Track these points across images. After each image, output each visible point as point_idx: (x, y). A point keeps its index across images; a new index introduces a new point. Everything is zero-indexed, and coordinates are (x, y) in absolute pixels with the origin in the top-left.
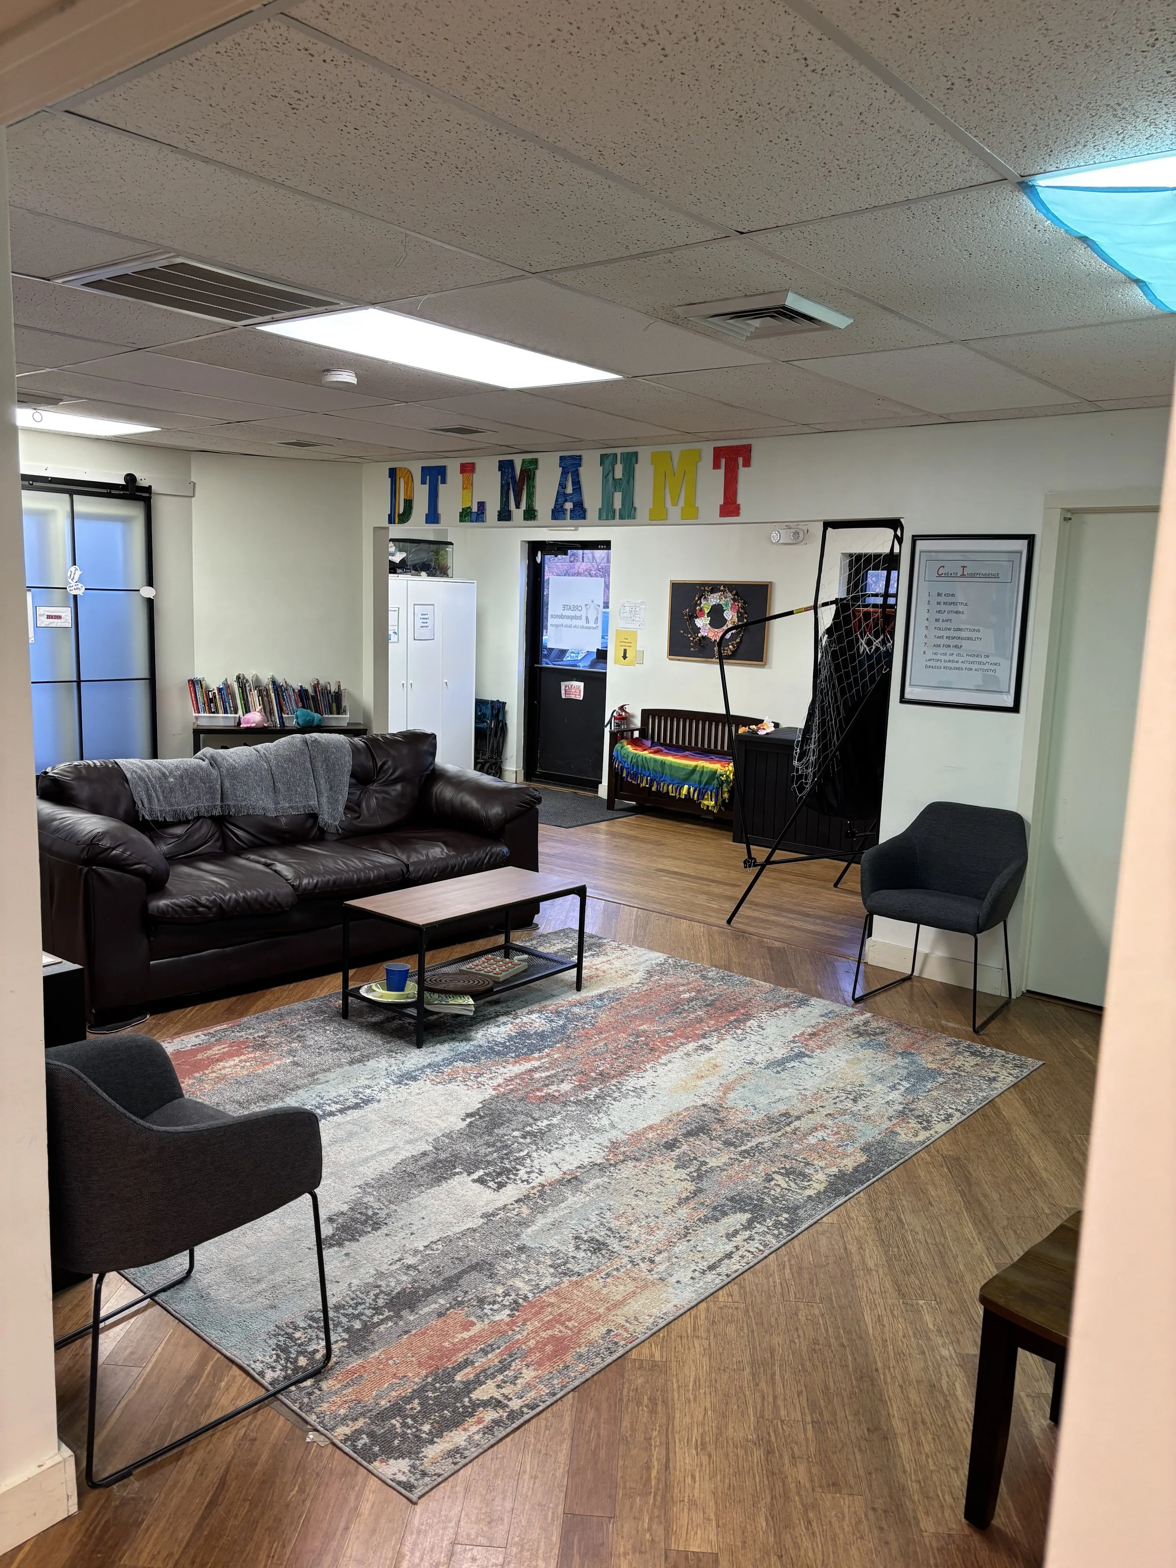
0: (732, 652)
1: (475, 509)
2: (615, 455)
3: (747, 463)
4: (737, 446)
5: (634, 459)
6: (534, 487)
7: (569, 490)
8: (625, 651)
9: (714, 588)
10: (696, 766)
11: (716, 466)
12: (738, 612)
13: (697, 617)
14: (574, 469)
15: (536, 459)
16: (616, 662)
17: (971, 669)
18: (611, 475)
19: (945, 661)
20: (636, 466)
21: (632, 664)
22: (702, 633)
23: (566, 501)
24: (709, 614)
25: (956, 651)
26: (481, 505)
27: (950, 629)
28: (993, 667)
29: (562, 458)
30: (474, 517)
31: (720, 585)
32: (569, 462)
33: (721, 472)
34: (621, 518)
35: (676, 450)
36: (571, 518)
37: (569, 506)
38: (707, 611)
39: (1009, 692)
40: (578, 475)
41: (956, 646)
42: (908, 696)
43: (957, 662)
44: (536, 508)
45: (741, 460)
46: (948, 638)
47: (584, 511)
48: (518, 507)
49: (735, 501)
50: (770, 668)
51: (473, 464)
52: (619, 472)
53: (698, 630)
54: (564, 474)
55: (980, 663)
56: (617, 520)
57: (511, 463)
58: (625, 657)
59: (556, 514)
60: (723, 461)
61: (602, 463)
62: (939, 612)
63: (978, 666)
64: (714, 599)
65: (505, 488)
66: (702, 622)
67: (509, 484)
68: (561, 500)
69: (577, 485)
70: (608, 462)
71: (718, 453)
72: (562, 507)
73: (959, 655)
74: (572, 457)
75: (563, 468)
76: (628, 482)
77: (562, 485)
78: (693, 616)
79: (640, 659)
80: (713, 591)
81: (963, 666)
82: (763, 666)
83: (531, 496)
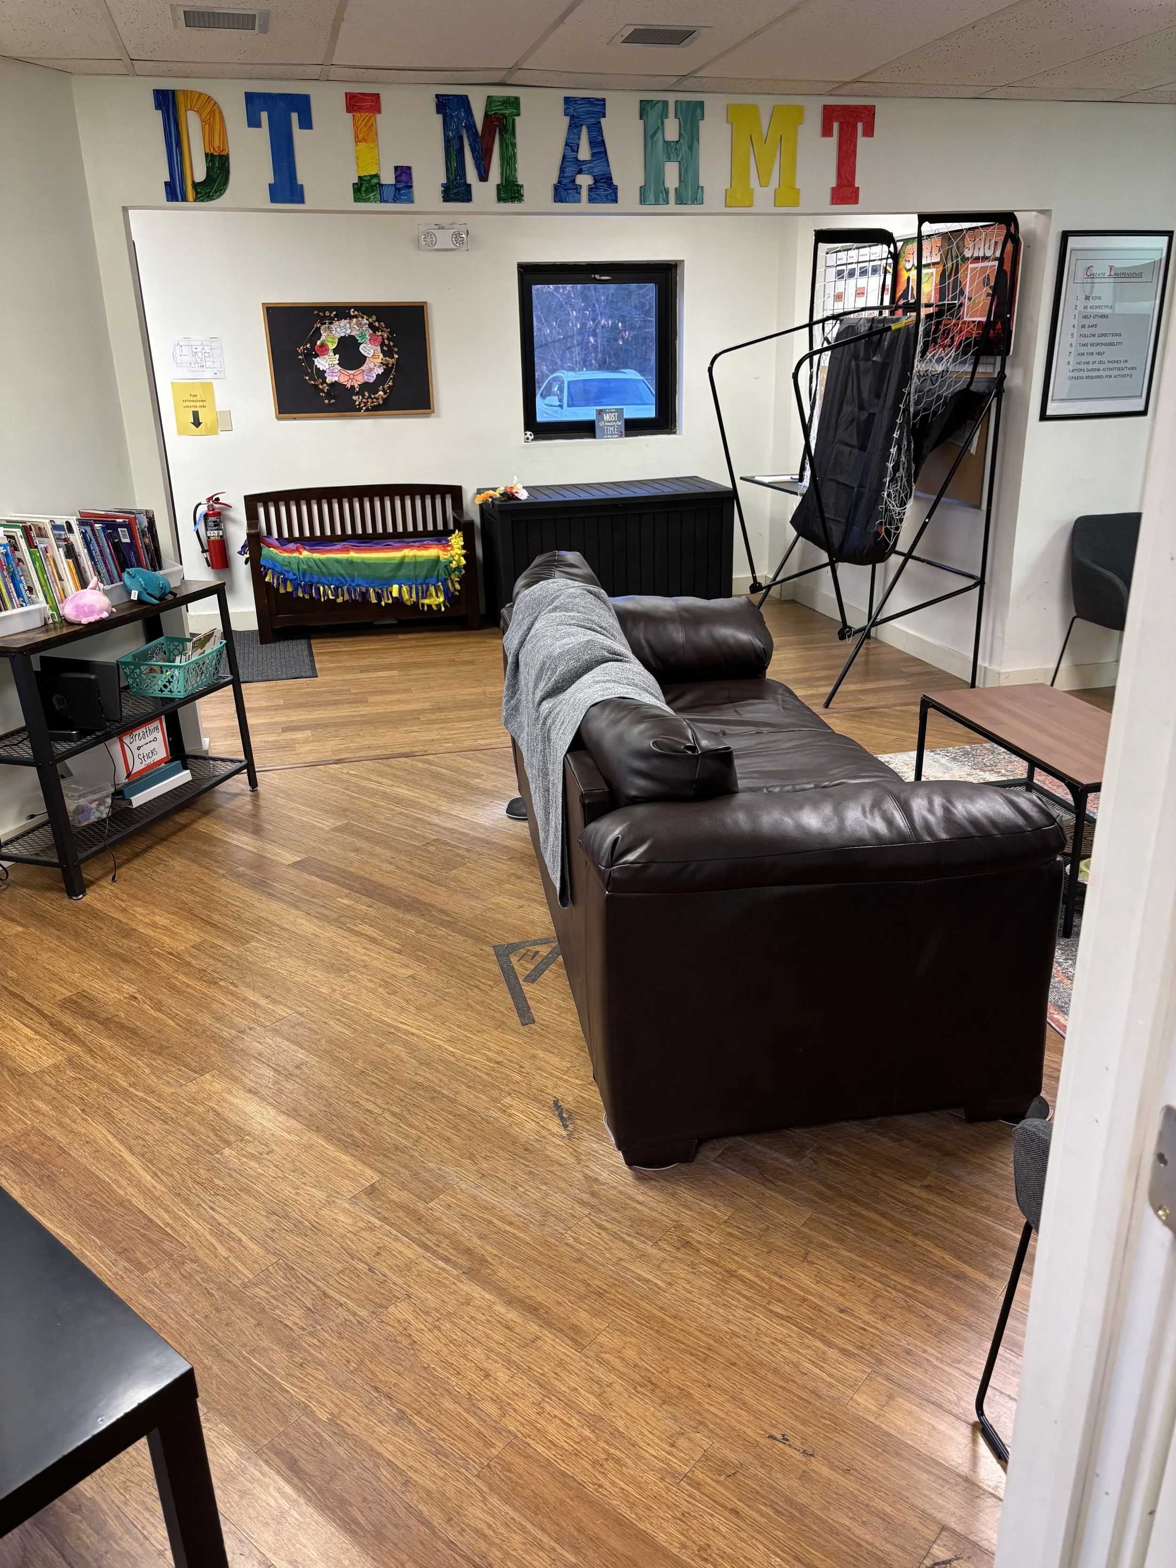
0: (384, 400)
1: (388, 178)
2: (665, 103)
3: (869, 132)
4: (857, 107)
5: (699, 111)
6: (514, 146)
7: (584, 153)
8: (196, 415)
9: (342, 311)
10: (404, 557)
11: (827, 132)
12: (382, 344)
13: (317, 356)
14: (593, 121)
15: (517, 100)
16: (181, 432)
17: (1111, 376)
18: (659, 134)
19: (1088, 370)
20: (701, 123)
21: (213, 431)
22: (330, 379)
23: (580, 172)
24: (335, 351)
25: (1097, 358)
26: (403, 174)
27: (1094, 336)
28: (1129, 372)
29: (567, 100)
30: (391, 192)
31: (350, 308)
32: (584, 109)
33: (833, 142)
34: (680, 201)
35: (765, 104)
36: (591, 200)
37: (584, 181)
38: (332, 346)
39: (1141, 396)
40: (600, 131)
41: (1098, 354)
42: (1049, 412)
43: (1099, 370)
44: (520, 182)
45: (860, 126)
46: (1092, 345)
47: (615, 189)
48: (483, 177)
49: (852, 183)
50: (438, 416)
51: (377, 97)
52: (672, 130)
53: (321, 374)
54: (574, 126)
55: (1119, 369)
56: (672, 206)
57: (463, 102)
58: (197, 423)
59: (563, 194)
60: (836, 126)
61: (643, 114)
62: (1085, 317)
63: (1116, 372)
64: (342, 329)
65: (455, 144)
66: (327, 363)
67: (461, 138)
68: (569, 171)
69: (598, 145)
70: (653, 114)
71: (830, 114)
72: (574, 181)
73: (1101, 362)
74: (589, 101)
75: (572, 117)
76: (691, 147)
77: (571, 146)
78: (311, 355)
79: (224, 423)
80: (340, 317)
81: (1104, 373)
82: (428, 415)
83: (509, 161)
